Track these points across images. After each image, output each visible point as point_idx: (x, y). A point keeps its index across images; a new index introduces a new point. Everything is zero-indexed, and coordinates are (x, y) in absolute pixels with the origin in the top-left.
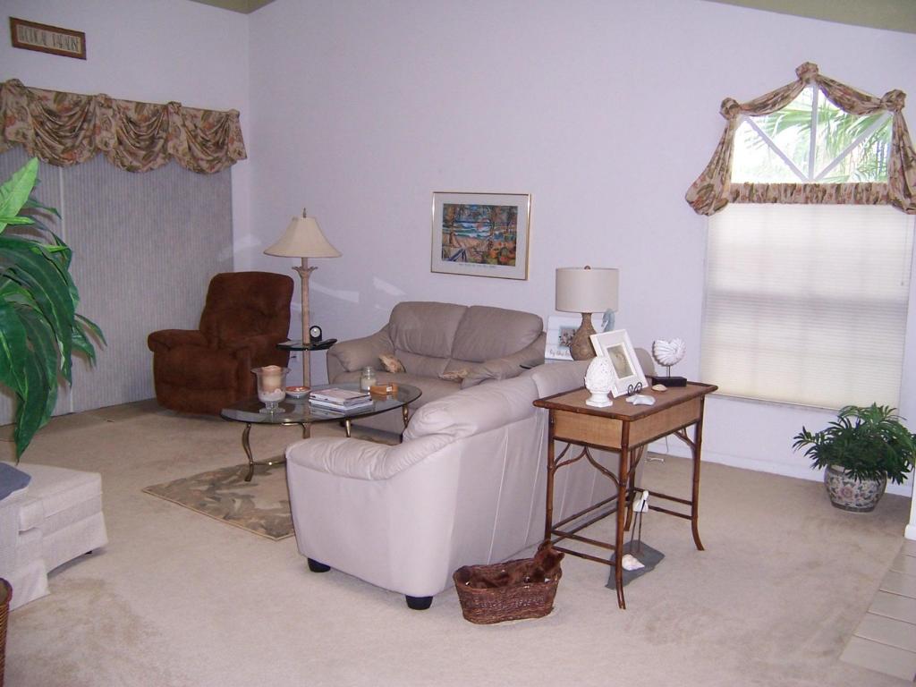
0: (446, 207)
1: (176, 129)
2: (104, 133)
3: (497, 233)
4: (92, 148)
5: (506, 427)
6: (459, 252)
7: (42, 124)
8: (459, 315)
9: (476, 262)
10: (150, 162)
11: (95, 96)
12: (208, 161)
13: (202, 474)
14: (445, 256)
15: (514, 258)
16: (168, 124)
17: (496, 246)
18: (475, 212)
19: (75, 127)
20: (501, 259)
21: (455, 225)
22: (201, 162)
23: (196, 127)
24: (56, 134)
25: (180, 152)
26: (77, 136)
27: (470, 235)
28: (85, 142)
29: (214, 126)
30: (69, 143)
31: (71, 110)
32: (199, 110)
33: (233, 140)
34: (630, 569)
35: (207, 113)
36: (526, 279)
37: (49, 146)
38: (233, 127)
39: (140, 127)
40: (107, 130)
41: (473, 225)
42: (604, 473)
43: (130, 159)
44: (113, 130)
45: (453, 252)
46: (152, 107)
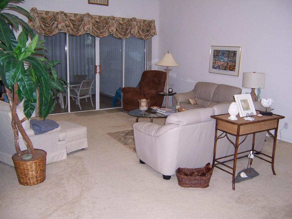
0: (215, 51)
1: (134, 26)
2: (112, 28)
3: (230, 60)
4: (109, 32)
5: (199, 124)
6: (218, 66)
7: (94, 25)
8: (216, 87)
9: (223, 70)
10: (126, 36)
11: (110, 17)
12: (144, 36)
13: (124, 131)
14: (213, 67)
15: (235, 69)
16: (132, 24)
17: (229, 64)
18: (223, 53)
19: (104, 26)
20: (231, 69)
21: (217, 57)
22: (142, 36)
23: (141, 25)
24: (98, 28)
25: (135, 33)
26: (104, 29)
27: (222, 60)
28: (106, 30)
29: (147, 25)
30: (102, 31)
31: (103, 21)
32: (142, 20)
33: (152, 29)
34: (243, 177)
35: (145, 21)
36: (238, 76)
37: (96, 32)
38: (153, 25)
39: (123, 26)
40: (113, 26)
41: (222, 57)
42: (231, 143)
43: (120, 35)
44: (115, 27)
45: (216, 66)
46: (127, 20)
